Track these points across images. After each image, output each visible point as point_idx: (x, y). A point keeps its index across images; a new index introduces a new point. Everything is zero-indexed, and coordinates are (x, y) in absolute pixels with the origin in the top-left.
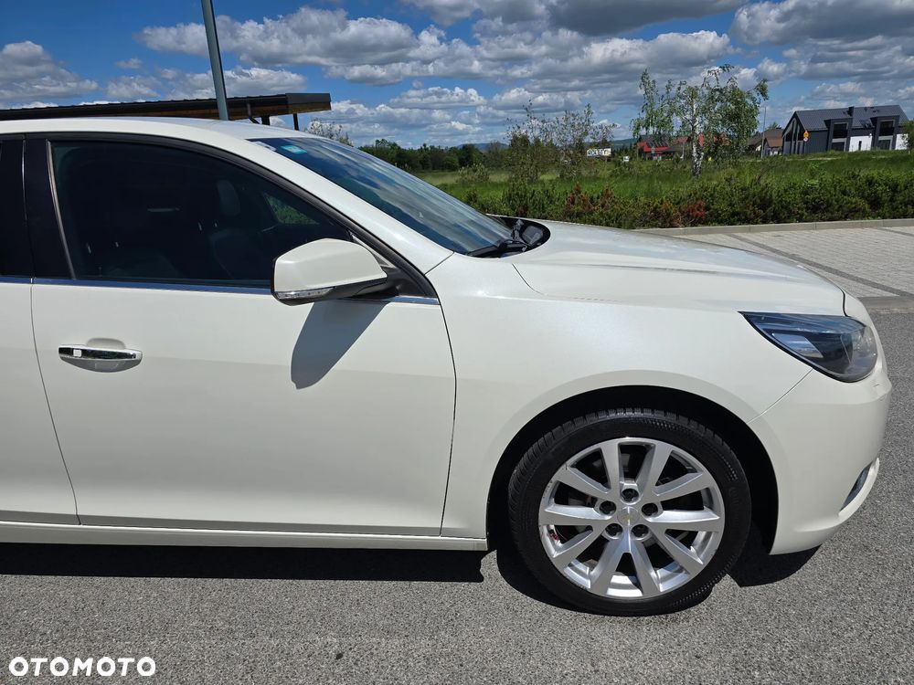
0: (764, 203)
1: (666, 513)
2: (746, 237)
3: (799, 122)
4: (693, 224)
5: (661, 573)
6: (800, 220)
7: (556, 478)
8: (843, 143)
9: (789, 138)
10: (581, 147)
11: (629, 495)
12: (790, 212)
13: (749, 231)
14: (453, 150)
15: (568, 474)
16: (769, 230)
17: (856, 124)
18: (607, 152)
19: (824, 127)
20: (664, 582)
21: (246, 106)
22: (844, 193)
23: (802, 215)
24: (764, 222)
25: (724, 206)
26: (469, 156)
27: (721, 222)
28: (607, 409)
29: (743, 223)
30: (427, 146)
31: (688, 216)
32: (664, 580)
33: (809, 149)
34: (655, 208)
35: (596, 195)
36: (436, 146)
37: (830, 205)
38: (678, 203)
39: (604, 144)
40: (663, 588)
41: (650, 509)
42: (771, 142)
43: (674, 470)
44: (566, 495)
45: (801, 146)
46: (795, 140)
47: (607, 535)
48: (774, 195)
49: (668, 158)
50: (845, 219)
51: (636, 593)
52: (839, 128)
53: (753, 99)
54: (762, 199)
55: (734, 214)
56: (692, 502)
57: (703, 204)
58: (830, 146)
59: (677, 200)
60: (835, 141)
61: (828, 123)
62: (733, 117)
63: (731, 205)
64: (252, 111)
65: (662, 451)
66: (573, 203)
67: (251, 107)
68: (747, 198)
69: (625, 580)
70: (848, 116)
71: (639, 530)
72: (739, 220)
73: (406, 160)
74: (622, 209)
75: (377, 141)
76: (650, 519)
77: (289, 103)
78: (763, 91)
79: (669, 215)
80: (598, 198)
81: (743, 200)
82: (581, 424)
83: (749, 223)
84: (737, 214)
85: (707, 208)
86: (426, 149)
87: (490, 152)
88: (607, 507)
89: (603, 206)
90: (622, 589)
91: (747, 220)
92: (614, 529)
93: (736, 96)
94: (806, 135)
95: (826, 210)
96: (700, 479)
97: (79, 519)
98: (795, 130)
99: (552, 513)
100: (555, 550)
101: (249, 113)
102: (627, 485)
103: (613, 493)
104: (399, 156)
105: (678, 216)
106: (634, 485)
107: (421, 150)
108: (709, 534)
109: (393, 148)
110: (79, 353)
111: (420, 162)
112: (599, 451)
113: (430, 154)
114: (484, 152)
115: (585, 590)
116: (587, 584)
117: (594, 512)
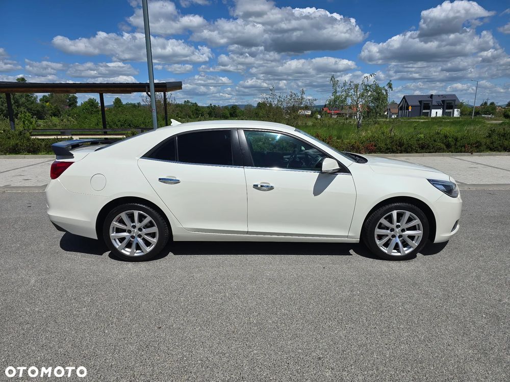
0: (401, 145)
1: (408, 231)
3: (406, 101)
4: (370, 153)
5: (405, 249)
6: (417, 152)
7: (380, 221)
8: (428, 112)
9: (401, 109)
11: (398, 227)
12: (412, 148)
13: (394, 156)
14: (226, 107)
15: (383, 221)
16: (403, 156)
17: (434, 103)
18: (309, 113)
19: (418, 104)
21: (145, 88)
22: (435, 141)
23: (417, 150)
24: (401, 153)
25: (383, 145)
26: (235, 112)
27: (382, 152)
30: (212, 105)
31: (367, 149)
32: (406, 250)
33: (411, 115)
34: (353, 145)
36: (217, 105)
37: (429, 146)
38: (362, 143)
39: (306, 108)
40: (406, 252)
41: (403, 230)
42: (393, 111)
43: (410, 220)
44: (381, 227)
45: (407, 114)
46: (404, 110)
47: (391, 238)
48: (405, 141)
49: (340, 116)
50: (435, 152)
51: (399, 254)
52: (426, 104)
53: (386, 90)
54: (400, 143)
55: (388, 149)
56: (413, 228)
57: (374, 144)
58: (422, 113)
59: (362, 141)
60: (424, 111)
61: (420, 102)
62: (377, 99)
63: (386, 145)
65: (408, 214)
67: (148, 87)
68: (392, 142)
69: (395, 251)
70: (430, 99)
71: (400, 236)
72: (389, 151)
73: (200, 112)
74: (337, 145)
75: (185, 101)
76: (403, 233)
77: (167, 87)
78: (390, 86)
79: (359, 148)
82: (387, 207)
84: (389, 149)
85: (375, 146)
86: (211, 107)
87: (246, 109)
88: (392, 230)
90: (395, 253)
91: (393, 152)
92: (394, 236)
93: (377, 89)
94: (410, 108)
95: (427, 148)
96: (417, 222)
97: (248, 233)
98: (404, 105)
99: (378, 231)
100: (378, 242)
101: (147, 91)
102: (398, 224)
103: (394, 226)
104: (196, 110)
105: (362, 149)
106: (399, 224)
107: (209, 107)
108: (418, 237)
109: (193, 105)
110: (259, 186)
111: (208, 114)
112: (392, 214)
113: (213, 109)
114: (243, 109)
115: (385, 253)
116: (386, 252)
117: (389, 231)
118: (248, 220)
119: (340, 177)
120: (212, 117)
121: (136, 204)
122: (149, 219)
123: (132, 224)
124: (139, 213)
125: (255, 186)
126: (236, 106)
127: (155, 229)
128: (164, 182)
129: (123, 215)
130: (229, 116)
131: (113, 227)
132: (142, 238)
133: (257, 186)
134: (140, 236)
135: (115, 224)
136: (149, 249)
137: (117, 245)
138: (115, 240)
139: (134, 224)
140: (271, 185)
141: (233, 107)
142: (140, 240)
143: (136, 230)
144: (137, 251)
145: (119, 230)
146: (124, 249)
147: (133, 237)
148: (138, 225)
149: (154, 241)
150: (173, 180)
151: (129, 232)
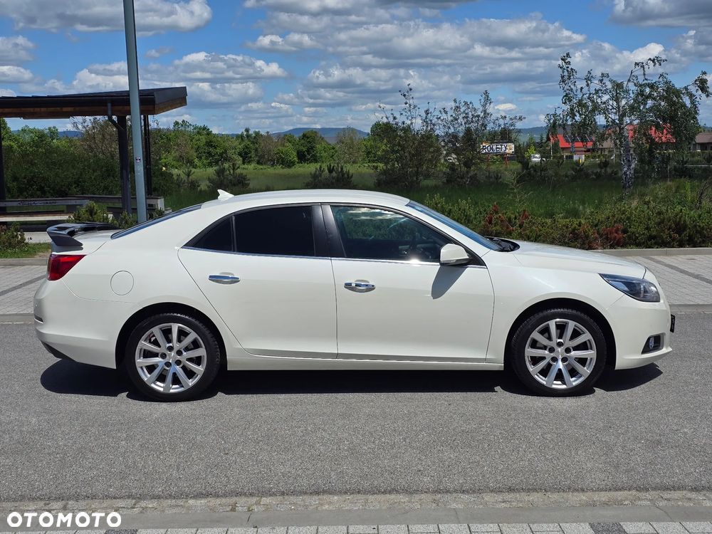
0: (679, 227)
1: (575, 352)
2: (661, 260)
4: (612, 247)
5: (574, 379)
7: (531, 336)
10: (470, 139)
11: (560, 345)
12: (704, 236)
13: (666, 254)
14: (286, 137)
15: (536, 336)
18: (510, 148)
20: (575, 382)
21: (106, 106)
24: (680, 246)
25: (641, 230)
27: (639, 245)
28: (550, 309)
29: (661, 247)
30: (251, 132)
31: (607, 238)
32: (574, 381)
34: (574, 230)
35: (513, 216)
36: (263, 133)
38: (596, 225)
40: (574, 384)
41: (568, 350)
43: (576, 334)
44: (534, 344)
47: (551, 362)
48: (688, 219)
51: (564, 387)
54: (677, 224)
55: (651, 237)
56: (584, 346)
57: (621, 226)
59: (596, 222)
63: (648, 228)
64: (112, 111)
65: (571, 325)
66: (490, 222)
67: (112, 106)
68: (662, 222)
69: (560, 383)
71: (564, 360)
72: (656, 244)
73: (219, 151)
74: (540, 230)
76: (568, 355)
77: (157, 102)
78: (702, 86)
79: (587, 237)
80: (515, 218)
81: (659, 224)
82: (541, 314)
83: (665, 246)
84: (654, 237)
85: (625, 231)
86: (248, 136)
88: (552, 350)
89: (521, 226)
90: (558, 385)
91: (664, 244)
92: (554, 359)
96: (586, 336)
97: (337, 355)
99: (530, 352)
100: (531, 368)
101: (110, 113)
102: (559, 340)
103: (553, 344)
104: (209, 144)
105: (596, 239)
106: (562, 341)
107: (242, 136)
108: (591, 359)
109: (198, 133)
110: (354, 285)
111: (240, 154)
112: (548, 325)
113: (253, 143)
114: (333, 142)
115: (543, 385)
116: (545, 383)
117: (547, 352)
118: (337, 336)
119: (470, 271)
120: (249, 162)
121: (175, 314)
122: (193, 335)
123: (168, 345)
124: (179, 327)
125: (348, 286)
126: (315, 132)
127: (202, 352)
128: (217, 282)
129: (156, 331)
130: (296, 159)
131: (141, 349)
132: (181, 366)
133: (350, 284)
134: (178, 362)
135: (144, 344)
136: (191, 383)
137: (146, 376)
138: (142, 368)
139: (171, 345)
140: (371, 283)
141: (304, 136)
142: (178, 369)
143: (173, 354)
144: (174, 386)
145: (148, 354)
146: (155, 384)
147: (168, 364)
148: (176, 345)
149: (200, 370)
150: (228, 278)
151: (164, 356)
